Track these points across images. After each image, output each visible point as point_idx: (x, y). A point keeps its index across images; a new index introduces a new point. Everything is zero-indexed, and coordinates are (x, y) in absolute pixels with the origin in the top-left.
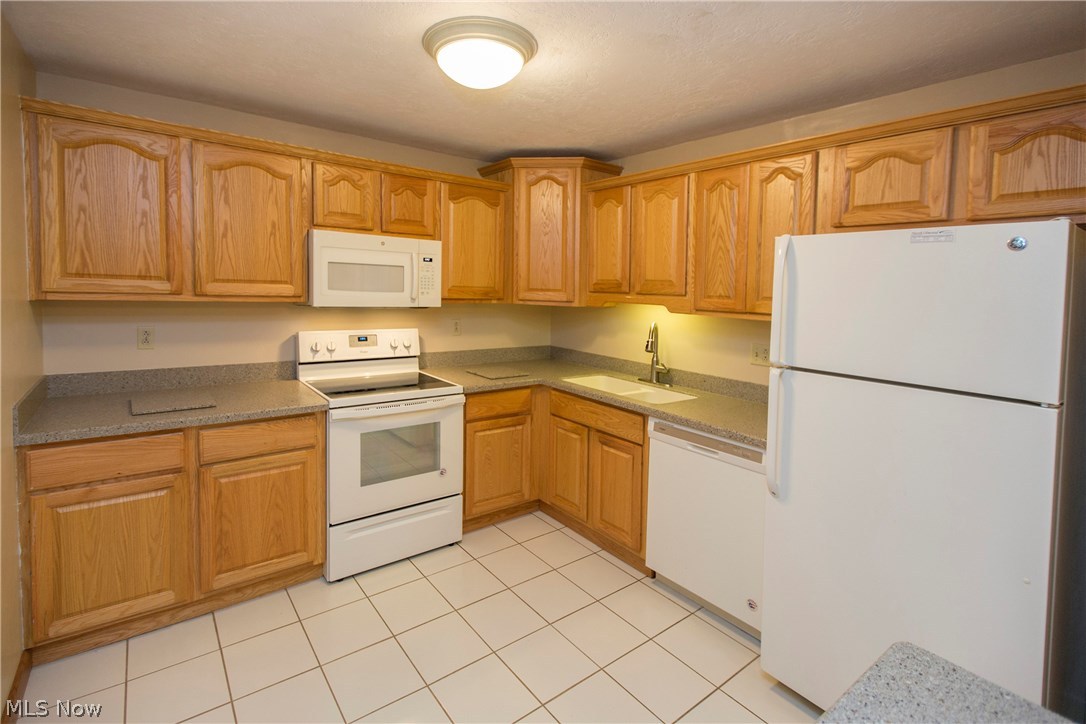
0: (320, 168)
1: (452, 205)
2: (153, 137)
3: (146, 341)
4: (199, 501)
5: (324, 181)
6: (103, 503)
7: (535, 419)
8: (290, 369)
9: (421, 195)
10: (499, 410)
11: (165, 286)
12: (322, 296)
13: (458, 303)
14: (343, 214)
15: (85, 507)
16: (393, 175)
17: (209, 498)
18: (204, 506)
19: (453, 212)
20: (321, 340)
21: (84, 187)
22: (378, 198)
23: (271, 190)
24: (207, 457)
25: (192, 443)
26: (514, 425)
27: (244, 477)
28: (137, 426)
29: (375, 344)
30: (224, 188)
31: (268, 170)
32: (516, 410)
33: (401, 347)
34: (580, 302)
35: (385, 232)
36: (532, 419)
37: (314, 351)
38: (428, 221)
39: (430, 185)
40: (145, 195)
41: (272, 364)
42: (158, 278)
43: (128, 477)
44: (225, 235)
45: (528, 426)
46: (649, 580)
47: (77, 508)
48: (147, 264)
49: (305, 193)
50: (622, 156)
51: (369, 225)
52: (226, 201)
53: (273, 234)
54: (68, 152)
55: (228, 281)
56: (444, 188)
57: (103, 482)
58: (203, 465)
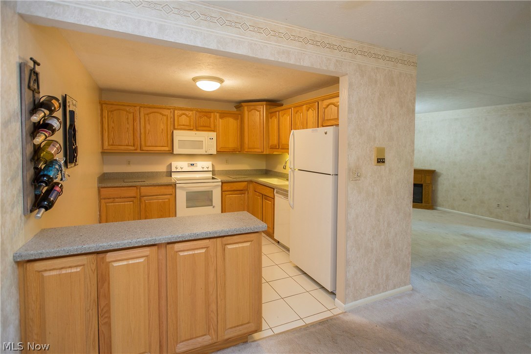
0: (176, 112)
1: (220, 120)
2: (130, 107)
3: (129, 164)
4: (140, 206)
5: (178, 116)
6: (117, 204)
7: (249, 192)
8: (170, 173)
9: (210, 118)
10: (235, 188)
11: (133, 148)
12: (177, 150)
13: (222, 153)
14: (183, 125)
15: (113, 204)
16: (200, 112)
17: (143, 206)
18: (141, 207)
19: (221, 122)
20: (179, 164)
21: (113, 122)
22: (195, 119)
23: (162, 119)
24: (142, 194)
25: (138, 190)
26: (241, 194)
27: (152, 201)
28: (125, 184)
29: (196, 166)
30: (149, 120)
31: (161, 114)
32: (241, 189)
33: (205, 167)
34: (266, 152)
35: (197, 130)
36: (248, 193)
37: (177, 168)
38: (212, 126)
39: (212, 114)
40: (128, 123)
41: (164, 172)
42: (131, 146)
43: (123, 198)
44: (149, 133)
45: (246, 195)
46: (276, 244)
47: (111, 204)
48: (128, 142)
49: (172, 119)
50: (283, 100)
51: (192, 128)
52: (149, 124)
53: (162, 132)
54: (110, 113)
55: (150, 146)
56: (218, 115)
57: (117, 198)
58: (141, 197)
